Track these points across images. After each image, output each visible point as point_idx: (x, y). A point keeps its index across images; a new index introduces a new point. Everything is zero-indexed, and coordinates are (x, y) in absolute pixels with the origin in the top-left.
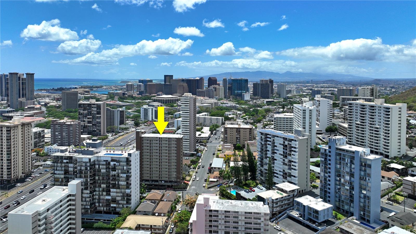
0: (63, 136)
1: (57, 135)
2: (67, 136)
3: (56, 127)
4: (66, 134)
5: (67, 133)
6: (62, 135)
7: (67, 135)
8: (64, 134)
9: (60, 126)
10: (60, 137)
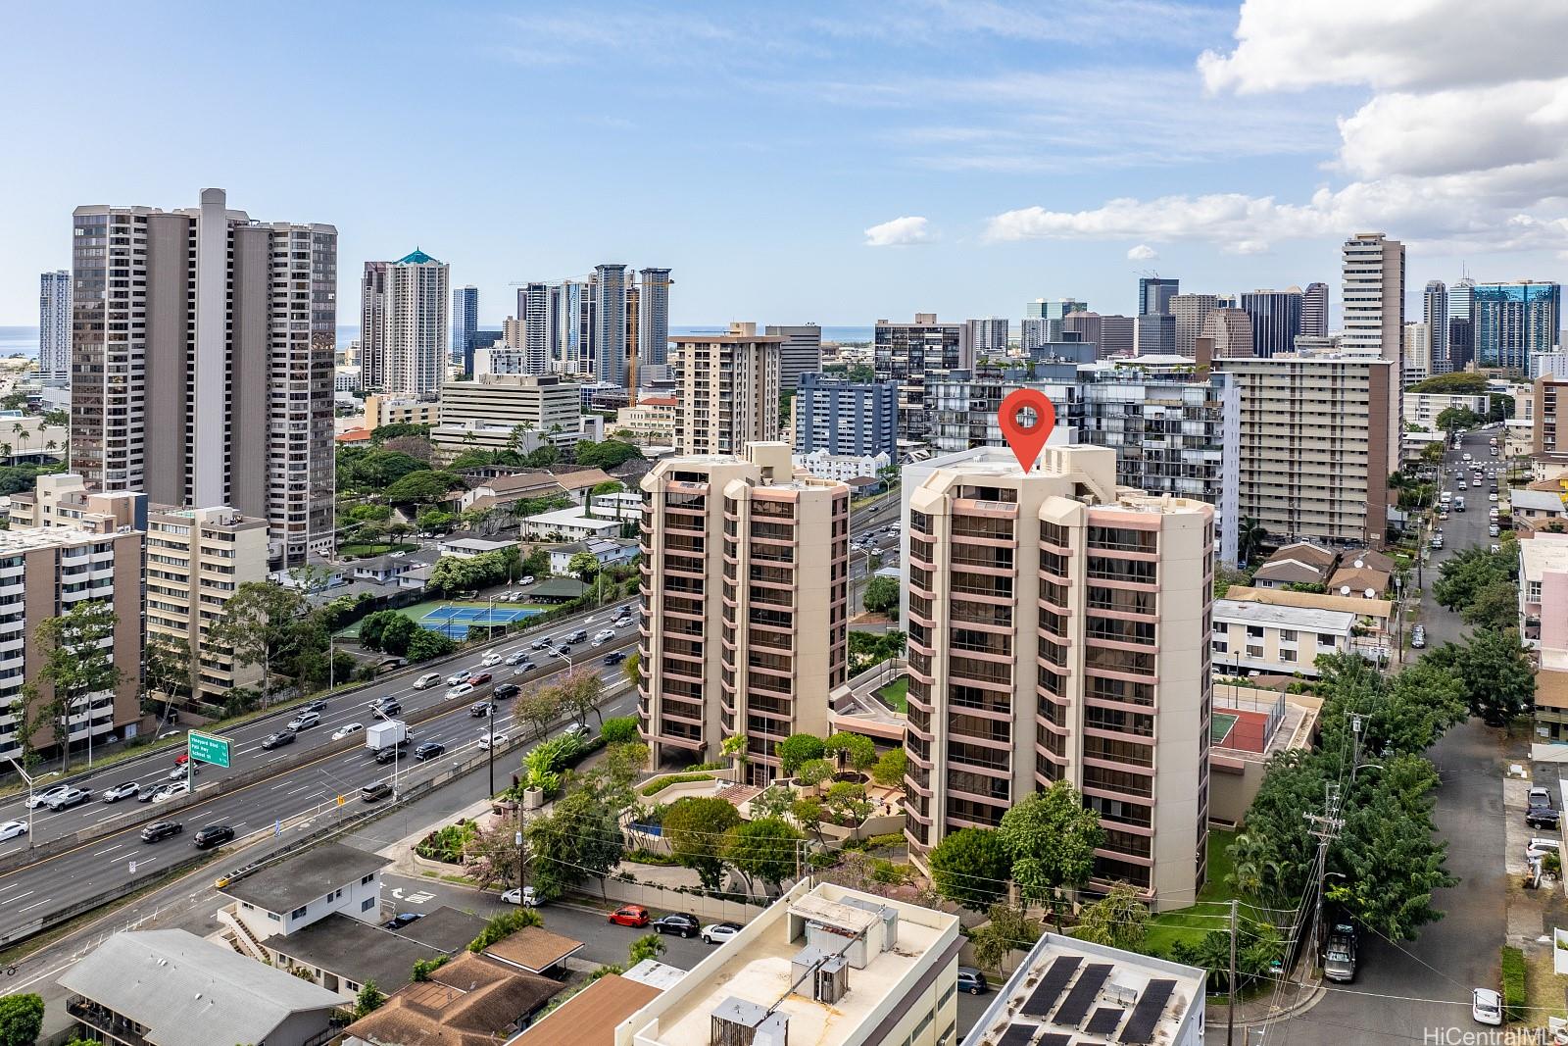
0: (840, 431)
1: (818, 427)
2: (853, 432)
3: (815, 399)
4: (849, 422)
5: (853, 419)
6: (834, 428)
7: (853, 425)
8: (842, 422)
9: (828, 393)
10: (827, 434)
